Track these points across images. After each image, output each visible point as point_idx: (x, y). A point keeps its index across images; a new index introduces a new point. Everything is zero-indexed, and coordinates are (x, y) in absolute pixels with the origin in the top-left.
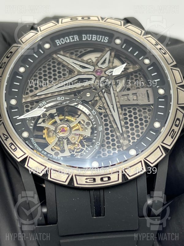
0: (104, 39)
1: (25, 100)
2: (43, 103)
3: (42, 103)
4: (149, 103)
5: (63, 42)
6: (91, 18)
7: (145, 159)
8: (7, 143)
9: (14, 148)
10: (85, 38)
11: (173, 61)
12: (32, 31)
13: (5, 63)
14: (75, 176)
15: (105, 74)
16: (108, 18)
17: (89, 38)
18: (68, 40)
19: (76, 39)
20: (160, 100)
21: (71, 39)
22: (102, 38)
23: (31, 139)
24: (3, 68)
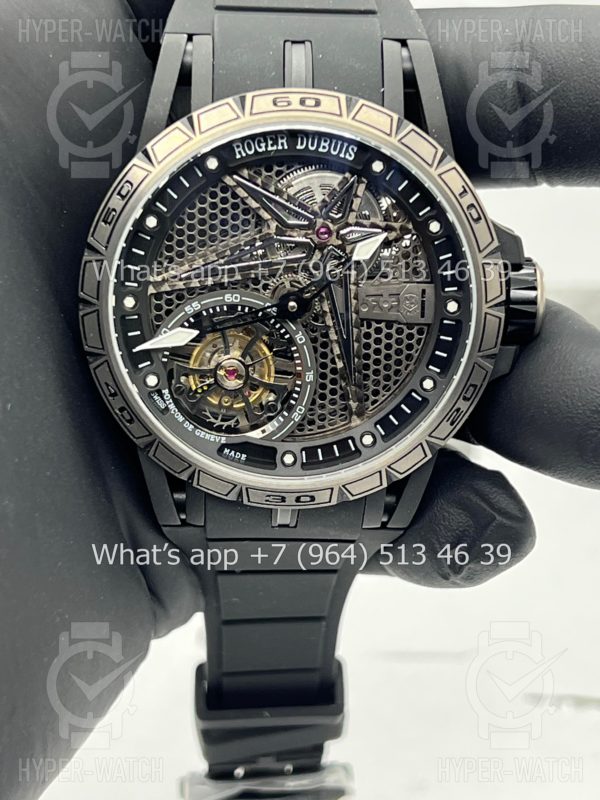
0: (347, 151)
1: (154, 287)
2: (194, 305)
3: (192, 306)
4: (422, 321)
5: (250, 149)
6: (322, 104)
7: (389, 467)
8: (112, 402)
9: (128, 418)
10: (302, 144)
11: (493, 239)
12: (178, 124)
13: (114, 210)
14: (247, 489)
15: (337, 238)
16: (363, 105)
17: (312, 145)
18: (263, 145)
19: (282, 144)
20: (445, 322)
21: (270, 142)
22: (342, 146)
23: (163, 391)
24: (110, 224)
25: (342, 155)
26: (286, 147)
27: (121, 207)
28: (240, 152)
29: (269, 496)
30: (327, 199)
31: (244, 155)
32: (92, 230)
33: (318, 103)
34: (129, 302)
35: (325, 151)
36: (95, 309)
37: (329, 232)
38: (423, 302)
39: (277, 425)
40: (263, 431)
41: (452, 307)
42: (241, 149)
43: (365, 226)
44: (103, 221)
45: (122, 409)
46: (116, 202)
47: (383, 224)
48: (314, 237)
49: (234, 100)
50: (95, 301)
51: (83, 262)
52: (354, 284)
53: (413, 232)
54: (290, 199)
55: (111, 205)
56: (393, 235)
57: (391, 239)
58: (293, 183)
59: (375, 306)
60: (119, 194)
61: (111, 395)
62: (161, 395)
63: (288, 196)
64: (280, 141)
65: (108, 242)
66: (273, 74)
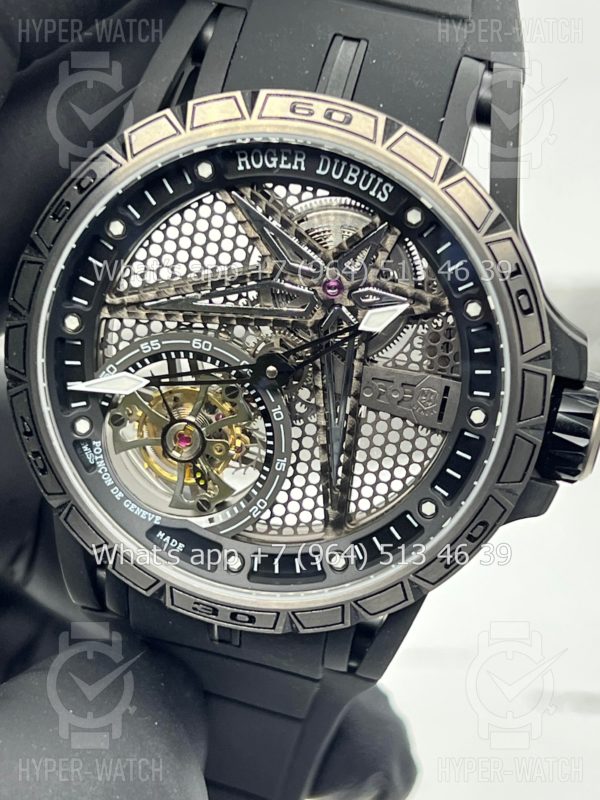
0: (380, 189)
1: (110, 312)
2: (152, 342)
3: (149, 344)
4: (438, 425)
5: (257, 162)
6: (353, 122)
7: (356, 602)
8: (26, 442)
9: (41, 467)
10: (323, 169)
11: (544, 342)
12: (168, 112)
13: (68, 204)
14: (171, 588)
15: (349, 297)
16: (406, 133)
17: (337, 173)
18: (275, 160)
19: (299, 164)
20: (466, 434)
21: (284, 158)
22: (375, 181)
23: (94, 443)
24: (60, 219)
25: (372, 193)
26: (303, 168)
27: (77, 202)
28: (244, 164)
29: (198, 604)
30: (345, 245)
31: (248, 167)
32: (38, 222)
33: (348, 121)
34: (72, 323)
35: (352, 183)
36: (24, 322)
37: (340, 287)
38: (444, 402)
39: (229, 516)
40: (211, 520)
41: (478, 416)
42: (245, 159)
43: (387, 290)
44: (53, 215)
45: (36, 454)
46: (72, 195)
47: (410, 291)
48: (319, 289)
49: (243, 94)
50: (24, 312)
51: (21, 260)
52: (360, 360)
53: (448, 310)
54: (299, 235)
55: (66, 197)
56: (419, 309)
57: (417, 312)
58: (308, 216)
59: (380, 394)
60: (78, 185)
61: (26, 433)
62: (91, 447)
63: (297, 232)
64: (297, 160)
65: (53, 243)
66: (307, 72)
